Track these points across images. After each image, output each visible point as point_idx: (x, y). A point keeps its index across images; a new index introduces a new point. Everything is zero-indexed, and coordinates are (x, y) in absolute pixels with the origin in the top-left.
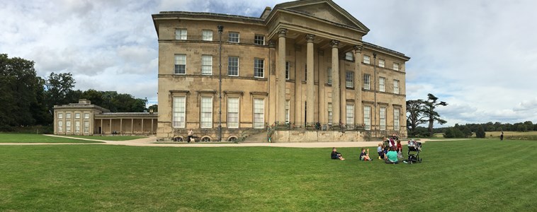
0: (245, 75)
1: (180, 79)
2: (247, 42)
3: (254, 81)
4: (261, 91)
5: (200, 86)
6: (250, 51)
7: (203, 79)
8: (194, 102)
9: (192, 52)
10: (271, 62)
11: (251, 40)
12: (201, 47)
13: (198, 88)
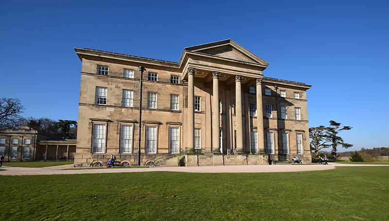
0: (162, 108)
1: (100, 109)
2: (164, 81)
3: (170, 113)
4: (176, 121)
5: (120, 116)
6: (167, 88)
7: (123, 110)
8: (114, 130)
9: (113, 86)
10: (184, 97)
11: (168, 80)
12: (122, 83)
13: (118, 117)
